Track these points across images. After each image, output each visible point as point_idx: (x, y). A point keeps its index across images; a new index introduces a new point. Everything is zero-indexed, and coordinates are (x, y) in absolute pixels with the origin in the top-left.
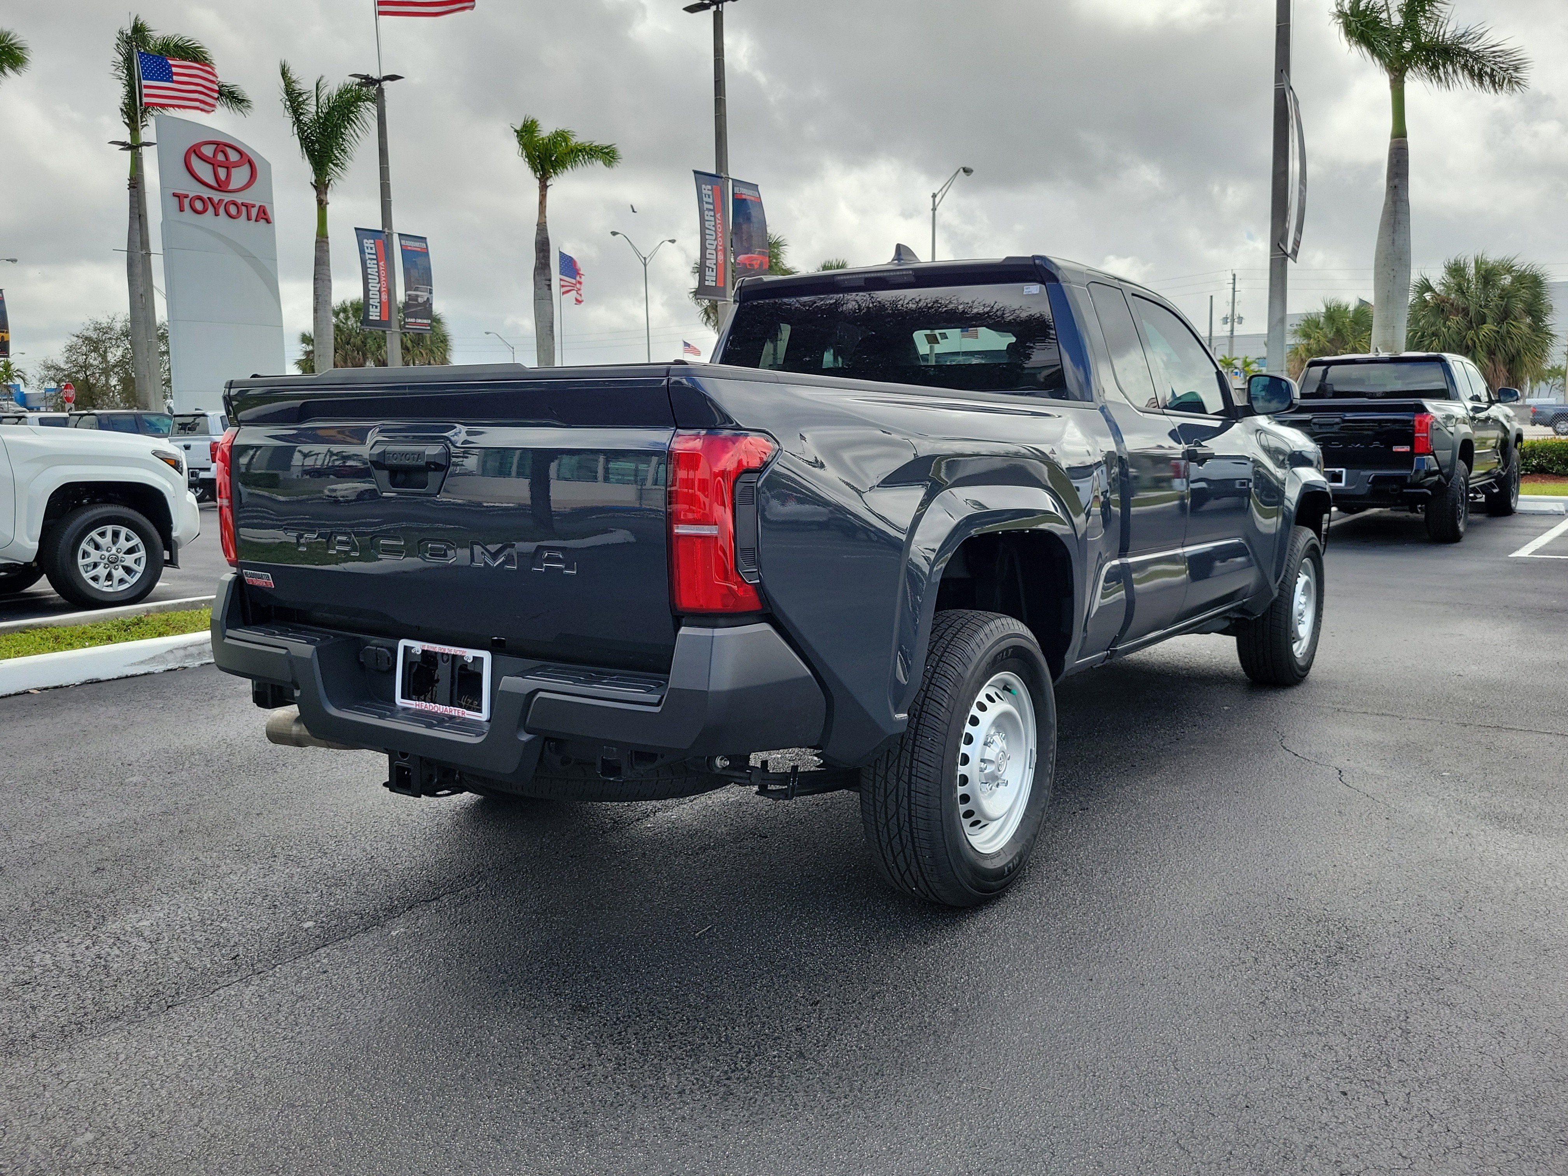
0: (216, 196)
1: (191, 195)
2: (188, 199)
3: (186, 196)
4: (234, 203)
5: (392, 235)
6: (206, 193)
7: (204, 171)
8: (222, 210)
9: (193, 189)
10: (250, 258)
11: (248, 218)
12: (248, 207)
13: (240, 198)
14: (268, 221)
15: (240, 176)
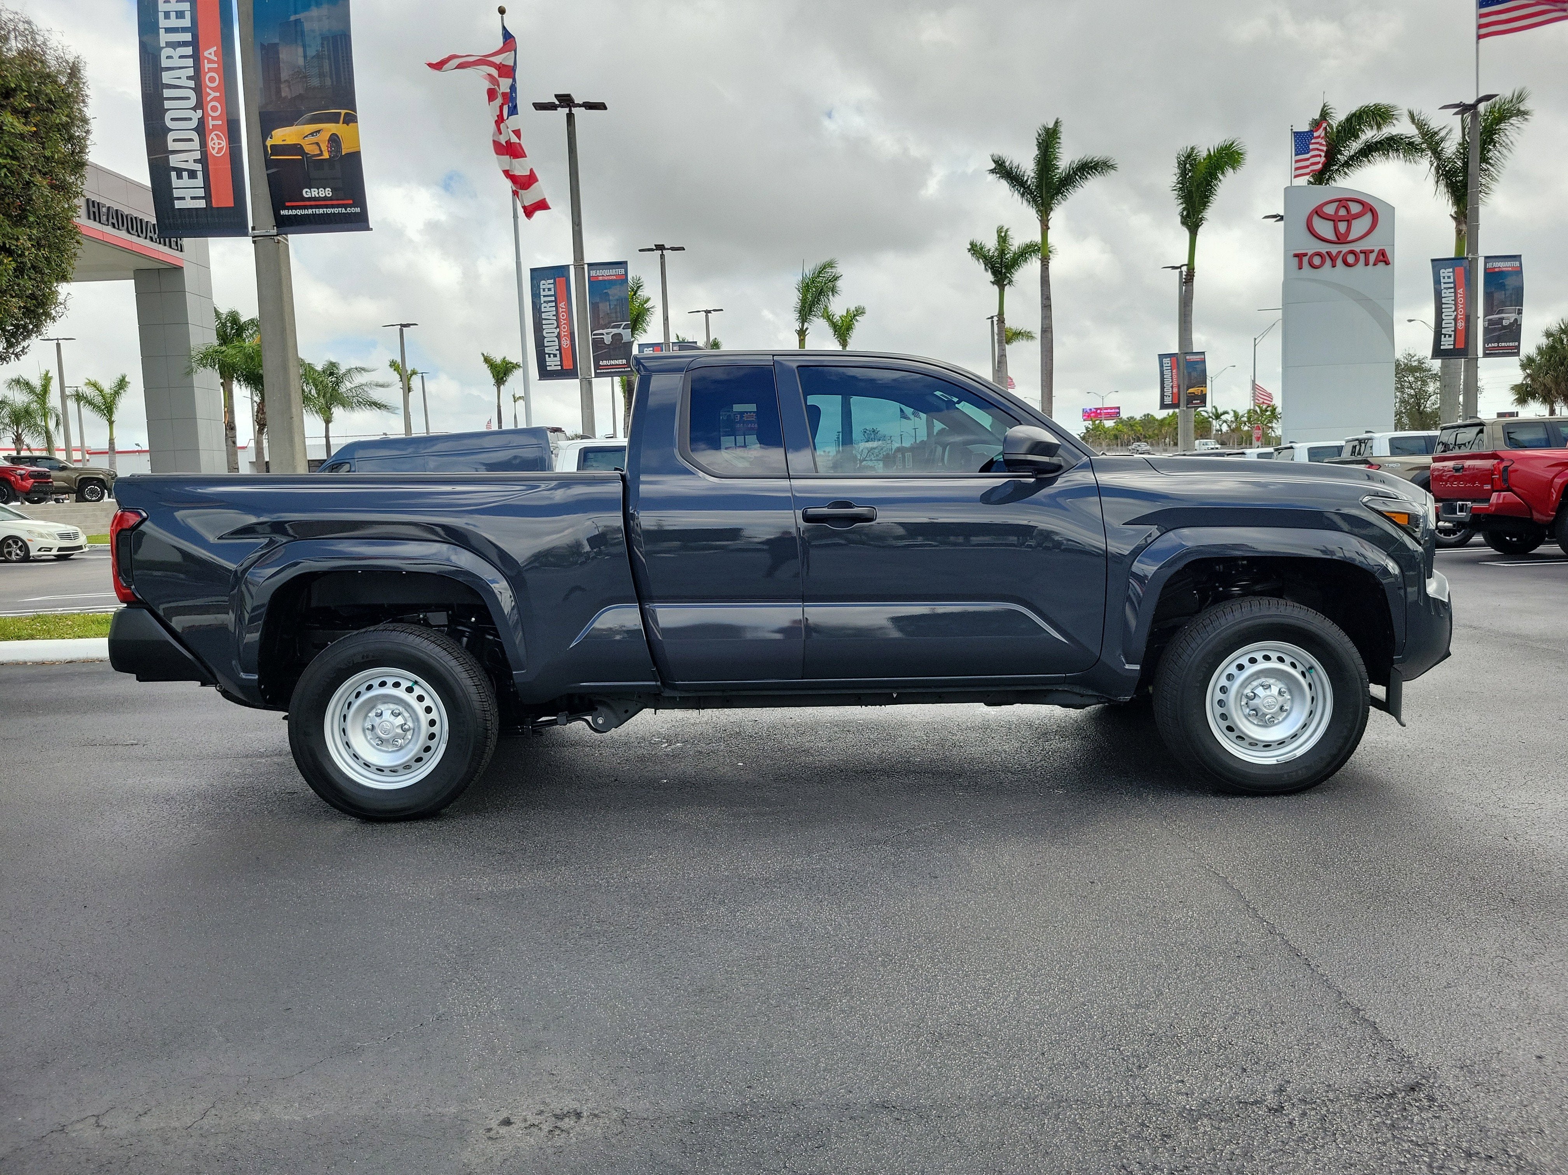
0: (1334, 249)
1: (1310, 253)
2: (1308, 257)
3: (1305, 255)
4: (1352, 252)
5: (1477, 260)
6: (1324, 248)
7: (1325, 228)
8: (1339, 262)
9: (1312, 246)
10: (1362, 300)
11: (1367, 264)
12: (1366, 253)
13: (1357, 247)
14: (1387, 263)
15: (1360, 226)
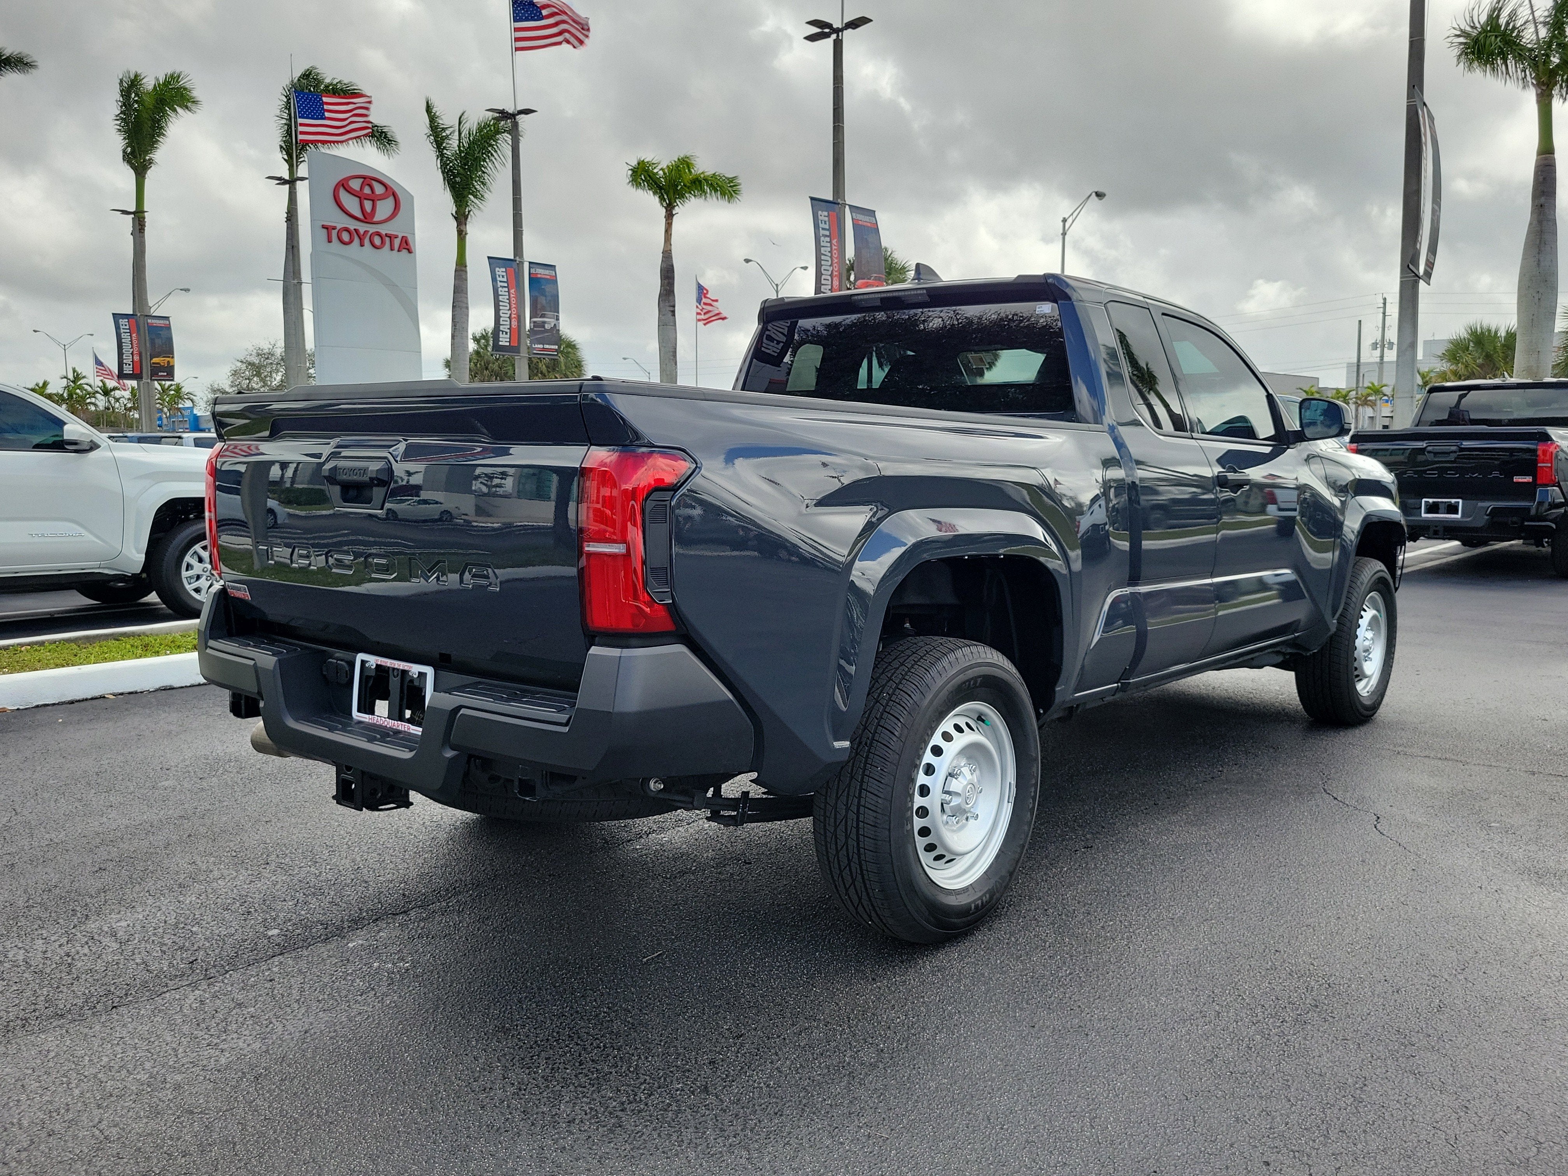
0: (362, 228)
1: (339, 226)
2: (336, 231)
3: (334, 228)
4: (378, 234)
5: (523, 263)
6: (352, 225)
7: (351, 204)
8: (367, 241)
9: (340, 220)
10: (392, 286)
11: (392, 249)
12: (391, 237)
13: (384, 229)
14: (410, 251)
15: (384, 208)
